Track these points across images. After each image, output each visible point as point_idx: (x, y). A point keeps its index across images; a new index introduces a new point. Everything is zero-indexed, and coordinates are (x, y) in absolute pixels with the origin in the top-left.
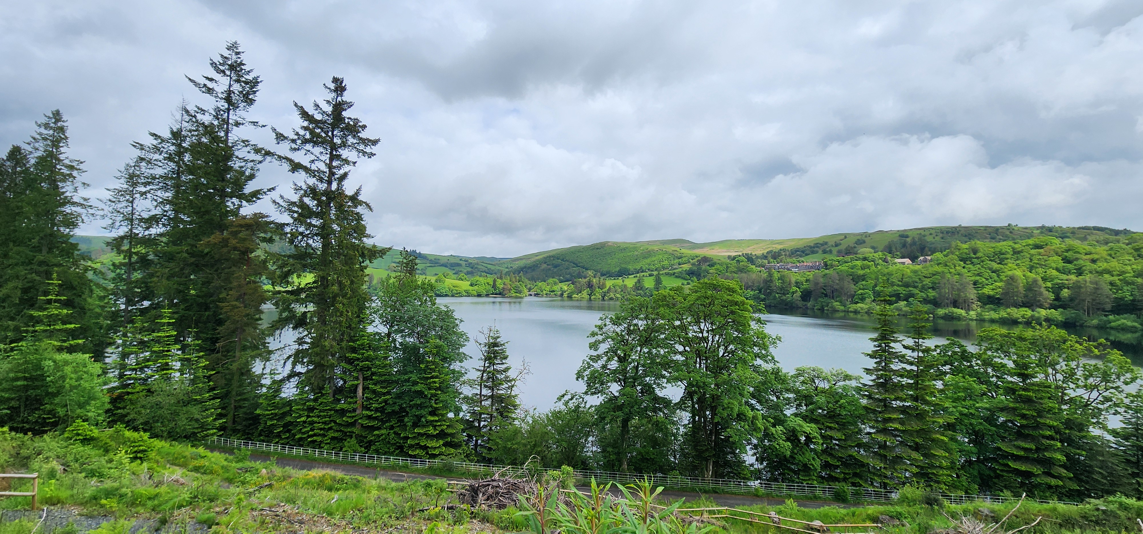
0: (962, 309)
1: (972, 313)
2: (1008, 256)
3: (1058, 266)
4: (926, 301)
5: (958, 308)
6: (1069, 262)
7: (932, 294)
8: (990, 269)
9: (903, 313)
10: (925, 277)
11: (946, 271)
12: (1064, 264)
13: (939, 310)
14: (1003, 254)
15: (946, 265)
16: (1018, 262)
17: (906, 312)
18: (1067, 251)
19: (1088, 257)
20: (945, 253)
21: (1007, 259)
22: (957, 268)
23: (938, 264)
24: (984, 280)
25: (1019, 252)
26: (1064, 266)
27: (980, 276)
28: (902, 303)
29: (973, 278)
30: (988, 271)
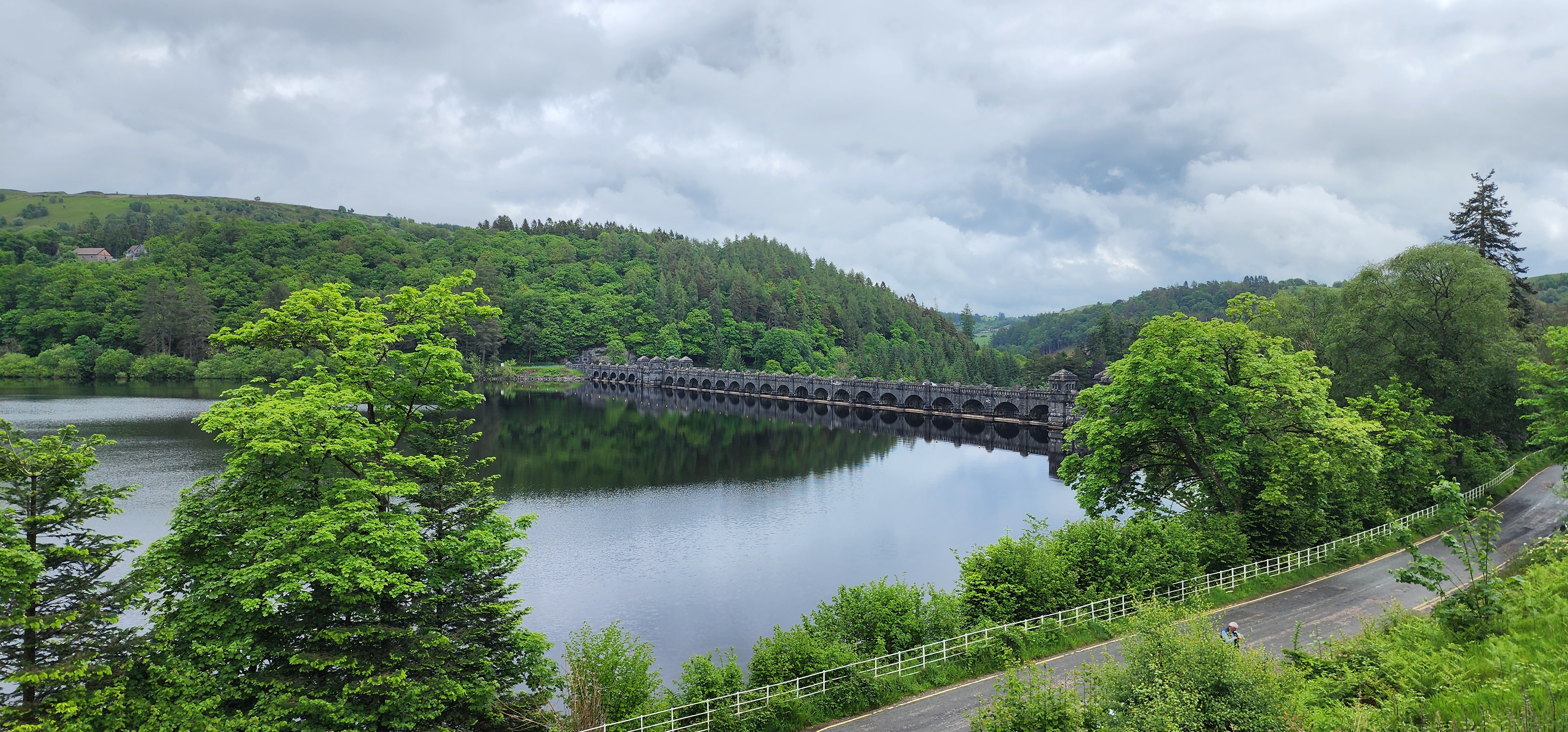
0: (188, 357)
1: (202, 364)
2: (283, 250)
3: (354, 271)
4: (117, 341)
5: (182, 356)
6: (372, 266)
7: (128, 327)
8: (251, 274)
9: (57, 372)
10: (124, 288)
11: (169, 275)
12: (363, 269)
13: (140, 359)
14: (277, 245)
15: (172, 264)
16: (299, 262)
17: (71, 368)
18: (373, 244)
19: (397, 257)
20: (177, 237)
21: (283, 254)
22: (193, 269)
23: (157, 261)
24: (235, 294)
25: (305, 244)
26: (362, 273)
27: (232, 288)
28: (59, 348)
29: (217, 291)
30: (246, 277)
